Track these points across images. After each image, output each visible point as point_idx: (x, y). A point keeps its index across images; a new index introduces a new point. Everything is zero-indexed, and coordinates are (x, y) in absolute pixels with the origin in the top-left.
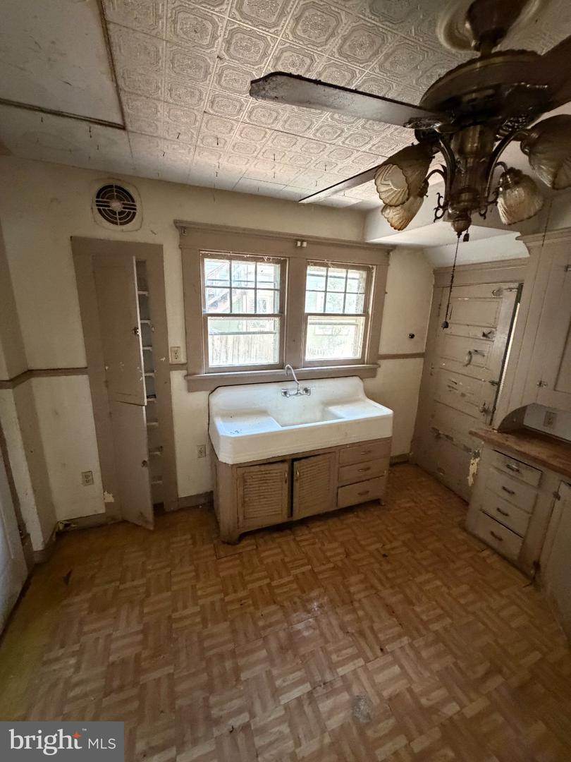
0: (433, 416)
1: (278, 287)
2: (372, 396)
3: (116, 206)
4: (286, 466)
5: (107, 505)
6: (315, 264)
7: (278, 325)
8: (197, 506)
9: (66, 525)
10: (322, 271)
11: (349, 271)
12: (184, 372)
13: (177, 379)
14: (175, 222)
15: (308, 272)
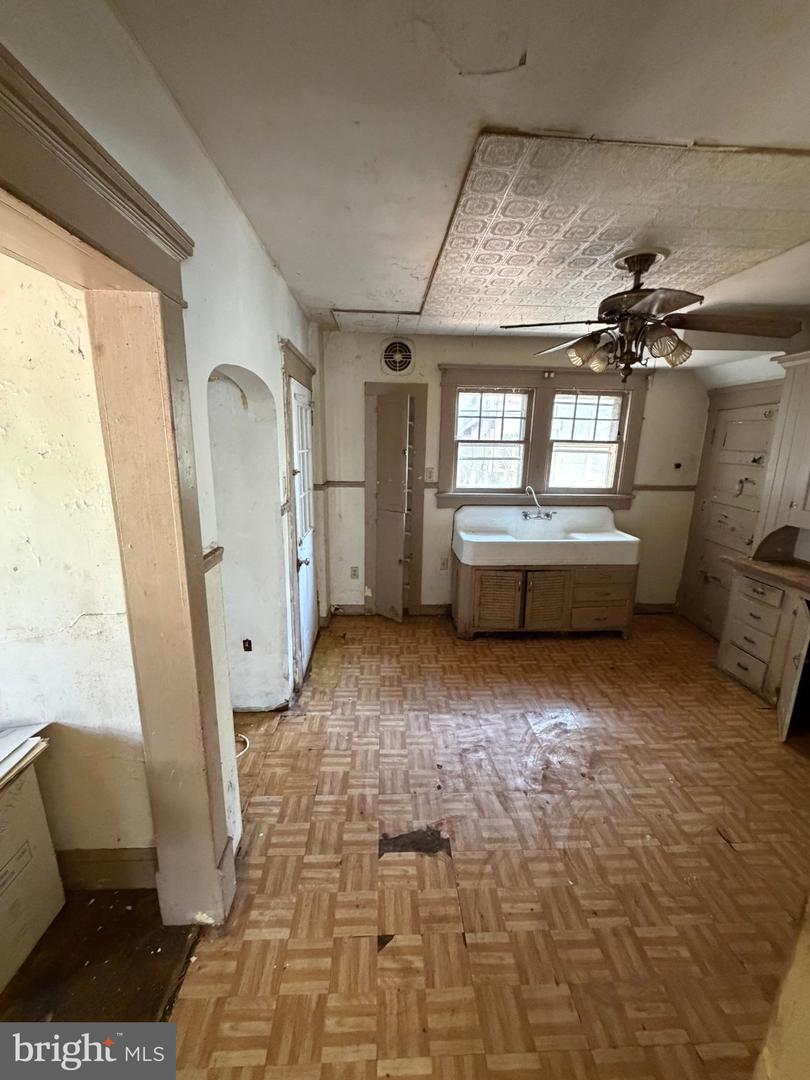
0: (702, 558)
1: (524, 415)
2: (620, 527)
3: (398, 357)
4: (519, 575)
5: (366, 598)
6: (563, 393)
7: (522, 452)
8: (437, 615)
9: (337, 609)
10: (571, 398)
11: (602, 397)
12: (435, 490)
13: (429, 495)
14: (439, 365)
15: (556, 400)
